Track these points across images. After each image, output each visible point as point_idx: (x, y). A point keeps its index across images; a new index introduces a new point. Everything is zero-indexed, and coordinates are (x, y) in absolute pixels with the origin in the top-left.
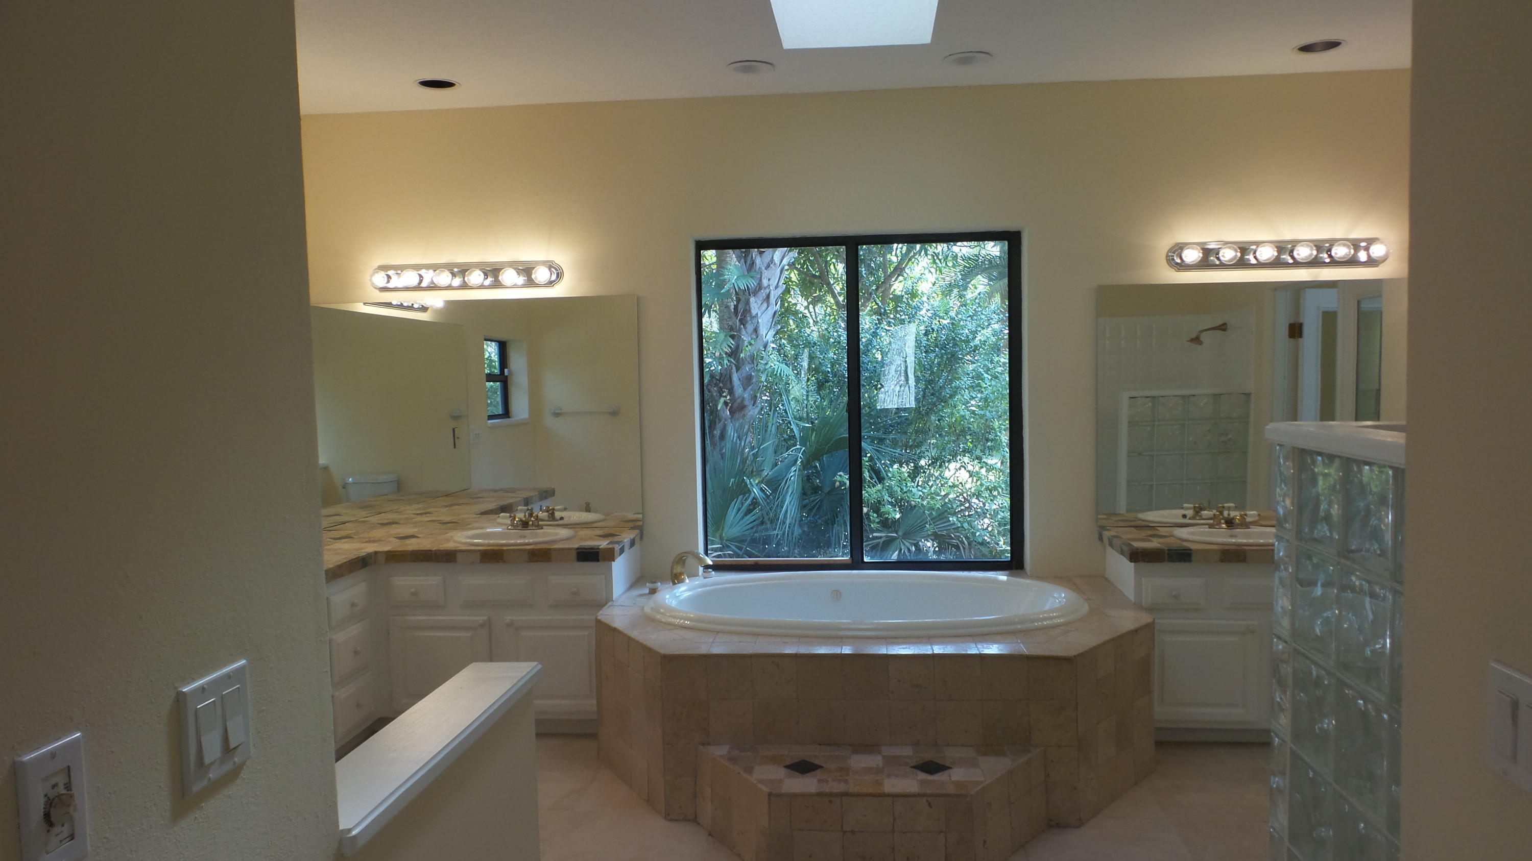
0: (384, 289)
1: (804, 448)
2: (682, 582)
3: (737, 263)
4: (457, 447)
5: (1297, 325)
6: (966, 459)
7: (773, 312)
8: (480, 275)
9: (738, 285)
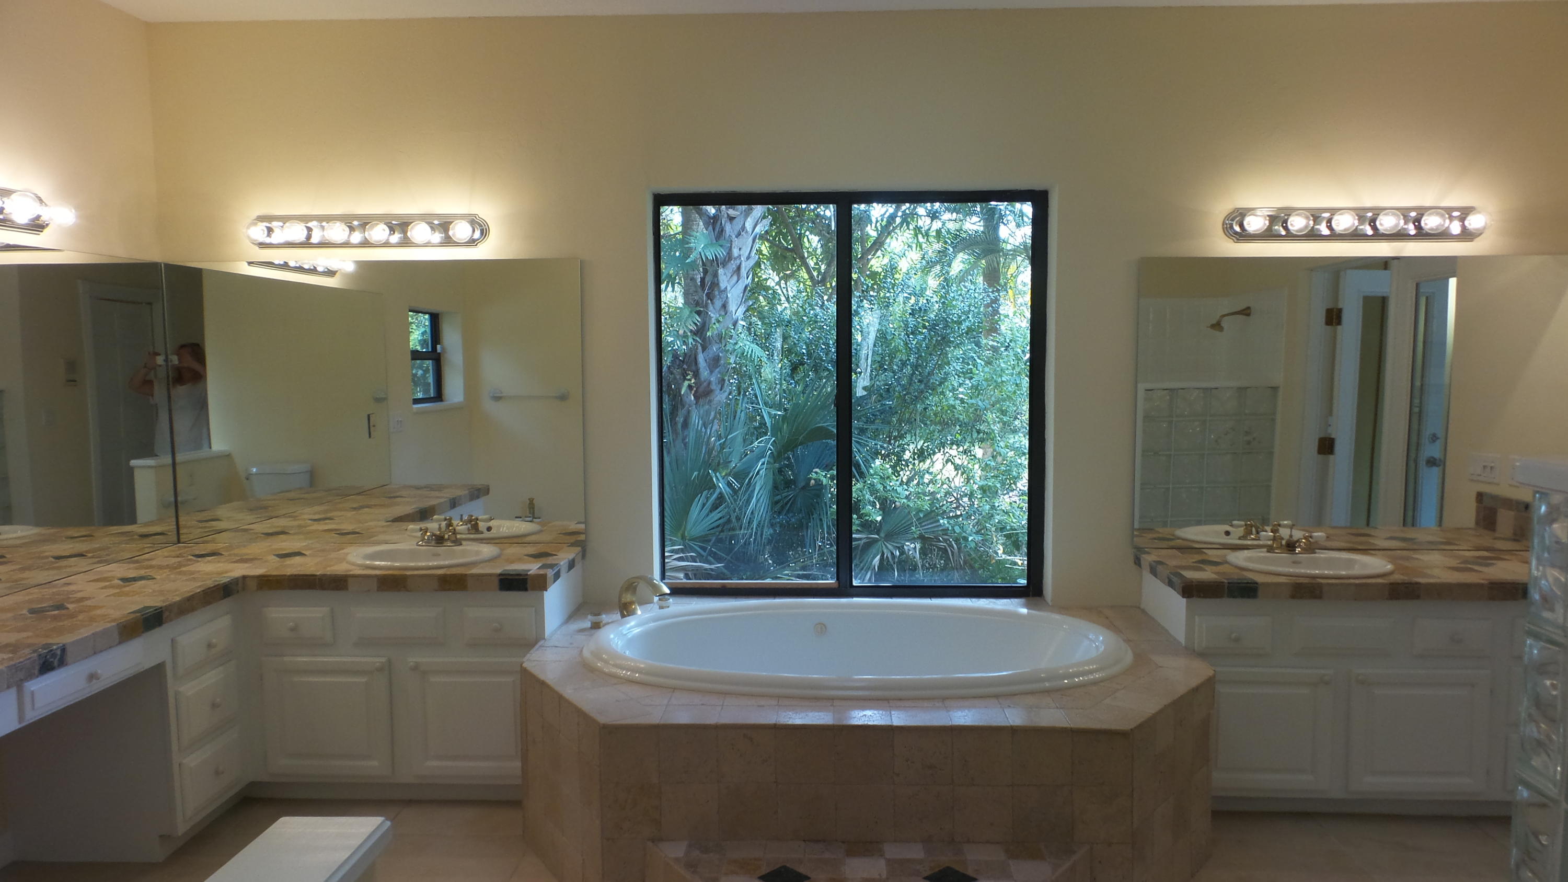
0: (262, 245)
1: (774, 439)
2: (632, 615)
3: (705, 232)
4: (372, 436)
5: (1335, 310)
6: (953, 452)
7: (744, 286)
8: (384, 230)
9: (705, 254)
